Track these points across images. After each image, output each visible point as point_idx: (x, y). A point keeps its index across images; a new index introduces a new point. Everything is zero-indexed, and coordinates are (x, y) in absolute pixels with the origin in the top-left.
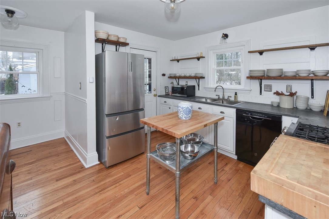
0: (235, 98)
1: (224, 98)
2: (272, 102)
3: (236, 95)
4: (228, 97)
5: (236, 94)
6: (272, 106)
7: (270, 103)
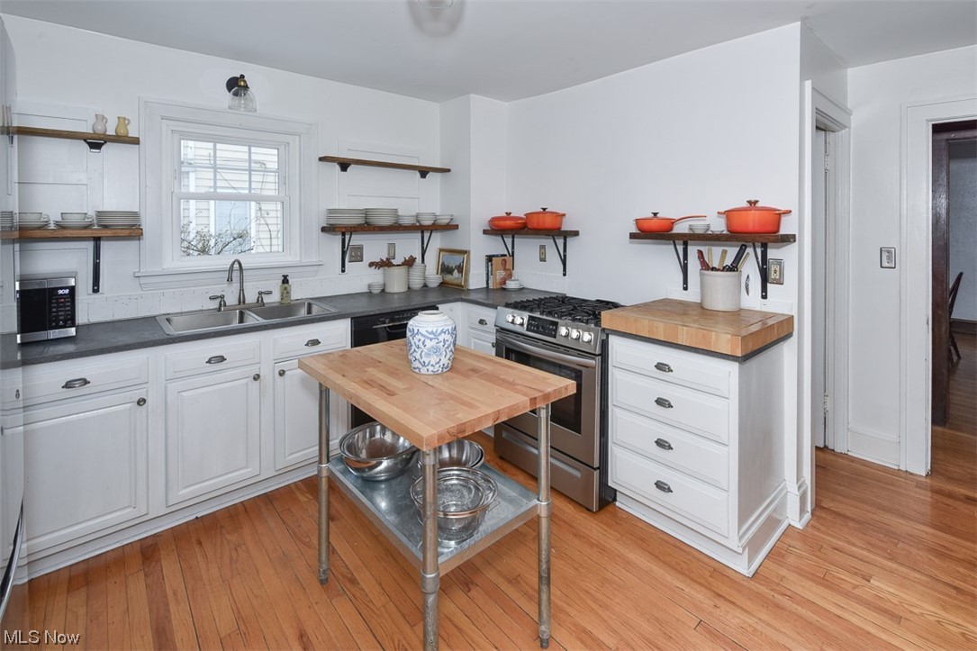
0: (286, 291)
1: (241, 300)
2: (370, 286)
3: (286, 285)
4: (260, 293)
5: (285, 280)
6: (369, 294)
7: (365, 290)
